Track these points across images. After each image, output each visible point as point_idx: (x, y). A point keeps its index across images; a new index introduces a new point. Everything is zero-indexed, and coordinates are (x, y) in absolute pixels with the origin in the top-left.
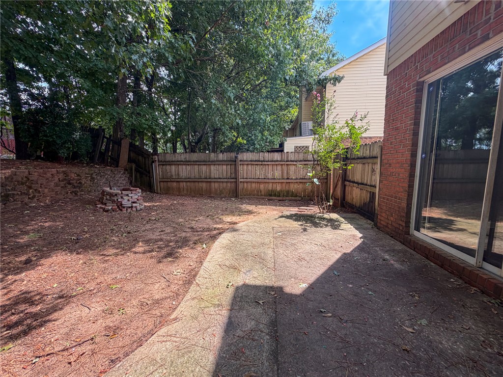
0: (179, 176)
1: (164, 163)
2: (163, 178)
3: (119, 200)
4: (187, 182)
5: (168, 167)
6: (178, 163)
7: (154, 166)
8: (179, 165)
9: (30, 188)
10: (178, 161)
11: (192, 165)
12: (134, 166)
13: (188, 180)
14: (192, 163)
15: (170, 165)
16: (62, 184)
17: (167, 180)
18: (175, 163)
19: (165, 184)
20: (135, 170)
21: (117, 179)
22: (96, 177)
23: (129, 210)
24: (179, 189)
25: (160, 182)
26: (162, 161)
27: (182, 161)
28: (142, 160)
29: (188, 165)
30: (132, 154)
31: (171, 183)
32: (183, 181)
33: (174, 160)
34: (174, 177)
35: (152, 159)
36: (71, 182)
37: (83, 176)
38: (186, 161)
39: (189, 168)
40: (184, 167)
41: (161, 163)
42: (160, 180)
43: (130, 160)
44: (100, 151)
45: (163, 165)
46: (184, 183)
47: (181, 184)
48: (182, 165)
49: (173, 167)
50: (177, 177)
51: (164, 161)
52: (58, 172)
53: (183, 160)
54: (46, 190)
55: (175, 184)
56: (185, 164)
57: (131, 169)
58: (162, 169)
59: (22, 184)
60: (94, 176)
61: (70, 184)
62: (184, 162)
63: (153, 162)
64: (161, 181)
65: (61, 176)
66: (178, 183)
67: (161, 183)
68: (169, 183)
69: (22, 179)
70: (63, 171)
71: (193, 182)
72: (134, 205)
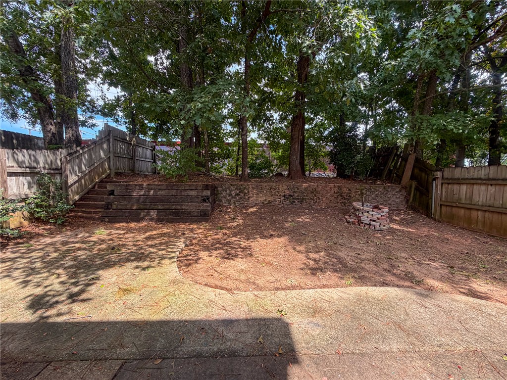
0: (472, 201)
1: (450, 181)
2: (447, 202)
3: (360, 215)
4: (485, 211)
5: (456, 187)
6: (472, 181)
7: (434, 184)
8: (473, 184)
9: (315, 196)
10: (472, 179)
11: (501, 185)
12: (414, 184)
13: (487, 209)
14: (500, 182)
15: (459, 183)
16: (335, 195)
17: (452, 204)
18: (467, 181)
19: (449, 209)
20: (415, 189)
21: (389, 196)
22: (365, 192)
23: (367, 227)
24: (469, 221)
25: (441, 205)
26: (447, 179)
27: (480, 179)
28: (425, 177)
29: (491, 185)
30: (416, 171)
31: (456, 209)
32: (478, 210)
33: (466, 177)
34: (464, 202)
35: (434, 176)
36: (343, 194)
37: (353, 191)
38: (489, 179)
39: (492, 189)
40: (483, 188)
41: (446, 181)
42: (442, 203)
43: (413, 177)
44: (389, 168)
45: (449, 184)
46: (480, 212)
47: (474, 213)
48: (480, 184)
49: (464, 187)
50: (468, 202)
51: (451, 179)
52: (335, 187)
53: (483, 177)
54: (324, 199)
55: (462, 211)
56: (484, 184)
57: (411, 187)
58: (447, 188)
59: (312, 193)
60: (364, 191)
61: (341, 196)
62: (484, 180)
63: (434, 179)
64: (444, 205)
65: (336, 190)
66: (467, 212)
67: (443, 207)
68: (454, 209)
69: (313, 189)
70: (338, 186)
71: (499, 213)
72: (373, 223)
